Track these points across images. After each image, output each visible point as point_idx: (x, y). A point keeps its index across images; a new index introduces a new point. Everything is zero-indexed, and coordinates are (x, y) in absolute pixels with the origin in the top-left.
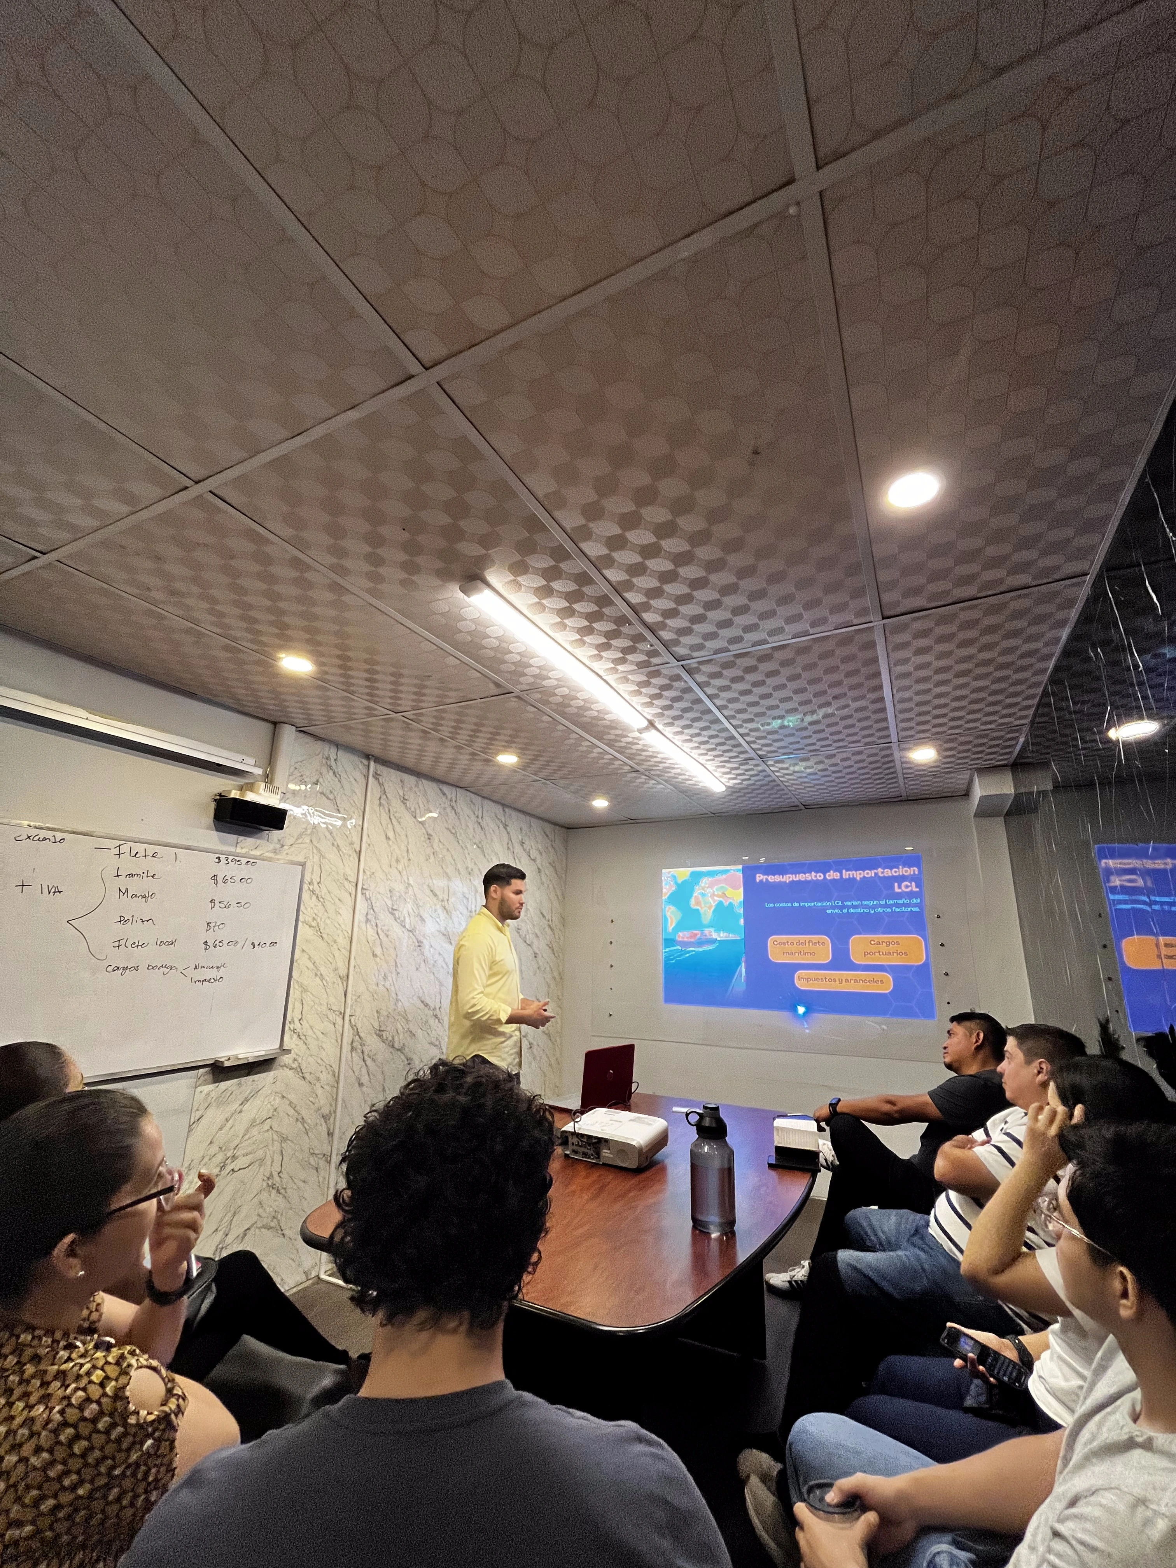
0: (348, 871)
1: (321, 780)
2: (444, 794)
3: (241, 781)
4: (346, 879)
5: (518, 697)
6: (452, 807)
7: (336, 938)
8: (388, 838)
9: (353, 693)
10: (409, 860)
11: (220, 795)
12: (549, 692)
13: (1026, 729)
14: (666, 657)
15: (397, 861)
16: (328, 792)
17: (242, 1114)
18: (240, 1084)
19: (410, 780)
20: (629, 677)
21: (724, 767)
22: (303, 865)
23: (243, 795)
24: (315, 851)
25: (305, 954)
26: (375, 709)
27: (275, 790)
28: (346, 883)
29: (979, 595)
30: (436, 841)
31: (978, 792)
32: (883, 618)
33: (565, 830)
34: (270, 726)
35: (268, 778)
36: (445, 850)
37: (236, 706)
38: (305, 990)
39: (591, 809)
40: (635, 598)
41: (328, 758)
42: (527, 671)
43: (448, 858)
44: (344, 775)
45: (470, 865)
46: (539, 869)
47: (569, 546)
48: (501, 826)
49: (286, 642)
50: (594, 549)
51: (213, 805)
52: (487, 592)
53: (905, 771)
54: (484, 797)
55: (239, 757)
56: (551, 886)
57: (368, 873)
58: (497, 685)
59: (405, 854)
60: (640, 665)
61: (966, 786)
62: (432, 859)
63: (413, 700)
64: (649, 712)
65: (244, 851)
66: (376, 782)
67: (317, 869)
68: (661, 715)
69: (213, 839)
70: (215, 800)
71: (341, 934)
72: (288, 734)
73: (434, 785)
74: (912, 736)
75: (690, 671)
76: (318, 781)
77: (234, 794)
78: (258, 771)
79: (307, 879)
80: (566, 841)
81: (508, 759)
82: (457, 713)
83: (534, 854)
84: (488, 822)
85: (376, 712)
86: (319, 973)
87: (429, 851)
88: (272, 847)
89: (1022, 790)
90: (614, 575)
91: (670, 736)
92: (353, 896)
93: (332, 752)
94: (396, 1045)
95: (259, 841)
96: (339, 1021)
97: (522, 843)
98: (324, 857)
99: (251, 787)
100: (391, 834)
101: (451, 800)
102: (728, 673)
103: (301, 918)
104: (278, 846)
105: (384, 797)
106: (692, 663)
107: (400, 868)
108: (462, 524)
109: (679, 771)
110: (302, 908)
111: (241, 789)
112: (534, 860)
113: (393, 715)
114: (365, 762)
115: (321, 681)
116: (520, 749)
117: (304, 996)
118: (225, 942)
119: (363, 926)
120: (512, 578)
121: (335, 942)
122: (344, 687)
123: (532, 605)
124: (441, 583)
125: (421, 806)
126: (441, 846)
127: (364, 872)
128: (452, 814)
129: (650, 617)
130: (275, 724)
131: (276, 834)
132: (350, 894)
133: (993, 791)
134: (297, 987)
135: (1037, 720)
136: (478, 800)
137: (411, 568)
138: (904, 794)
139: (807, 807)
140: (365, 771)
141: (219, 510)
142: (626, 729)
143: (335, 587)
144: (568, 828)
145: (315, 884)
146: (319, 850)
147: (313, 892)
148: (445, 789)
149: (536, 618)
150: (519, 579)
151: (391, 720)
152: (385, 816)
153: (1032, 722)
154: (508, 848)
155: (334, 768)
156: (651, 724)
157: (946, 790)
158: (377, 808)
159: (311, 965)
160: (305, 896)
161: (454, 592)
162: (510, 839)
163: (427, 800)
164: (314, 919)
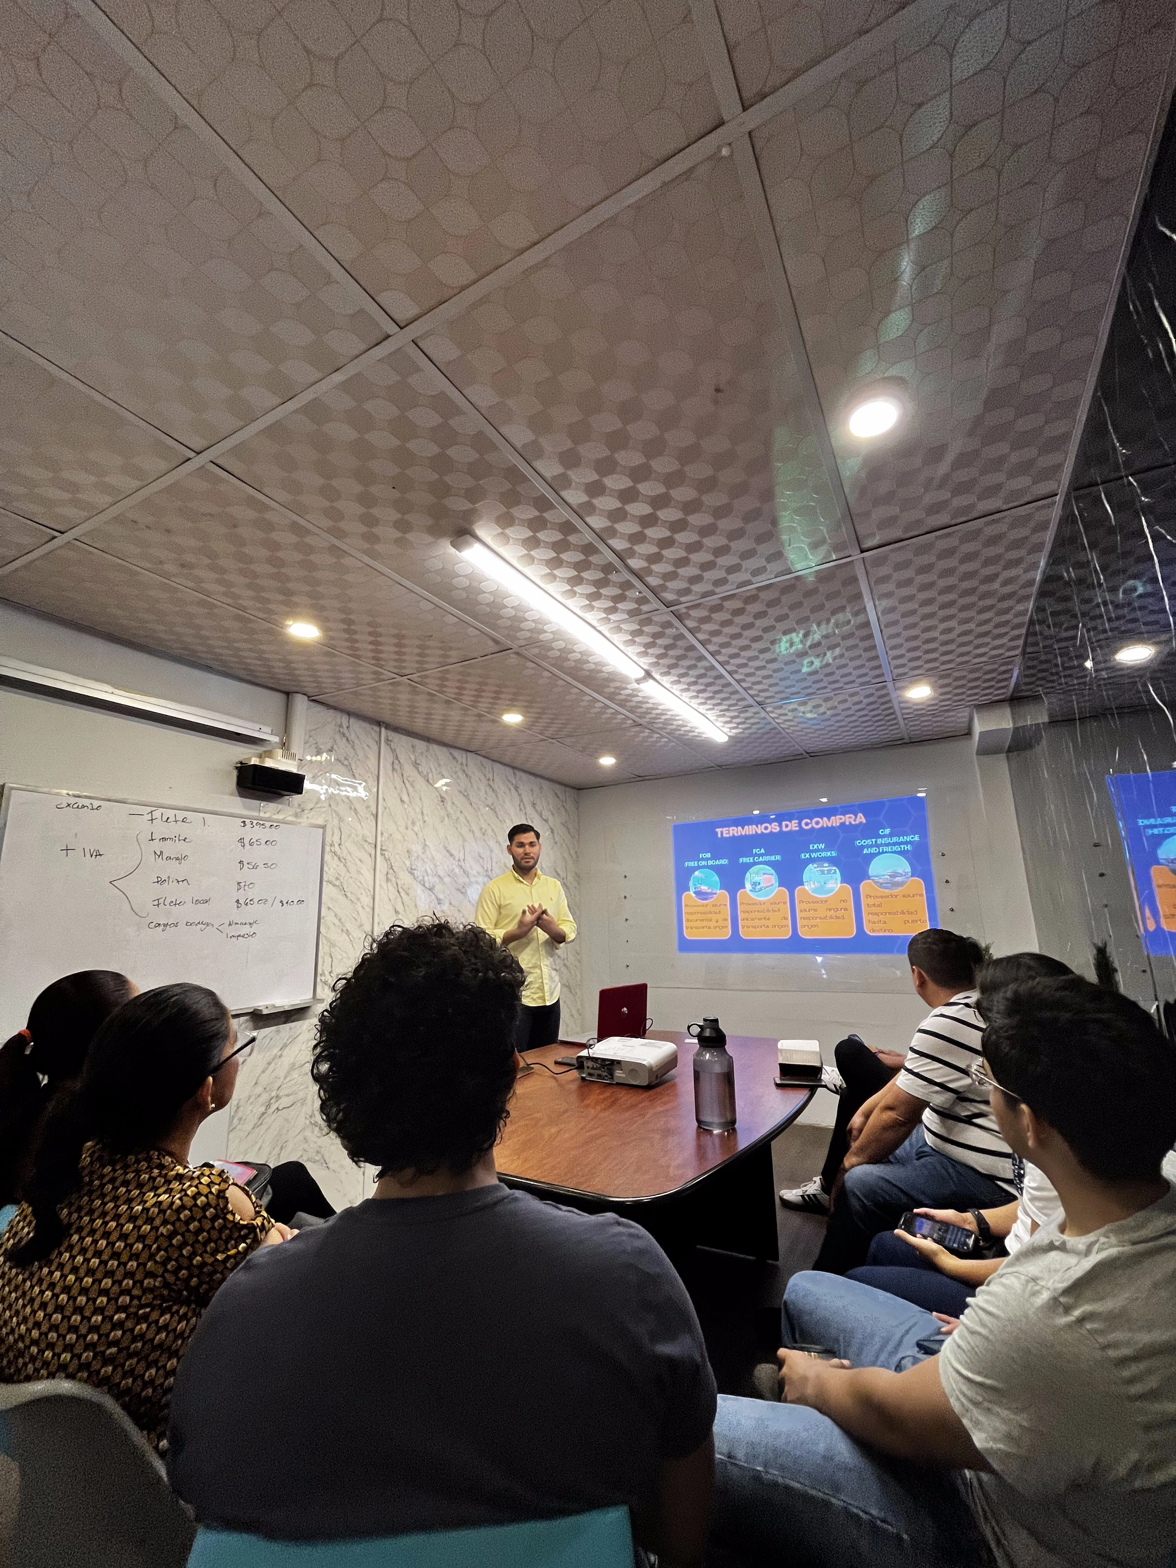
0: (367, 833)
1: (335, 747)
2: (454, 758)
3: (260, 749)
4: (366, 841)
5: (517, 653)
6: (464, 771)
7: (360, 896)
8: (402, 801)
9: (358, 657)
10: (425, 821)
11: (241, 763)
12: (546, 647)
13: (1018, 660)
14: (655, 604)
15: (413, 823)
16: (343, 759)
17: (283, 1059)
18: (278, 1031)
19: (420, 745)
20: (622, 626)
21: (724, 716)
22: (324, 827)
23: (263, 762)
24: (334, 815)
25: (331, 911)
26: (383, 674)
27: (293, 756)
28: (366, 845)
29: (953, 522)
30: (449, 803)
31: (978, 728)
32: (862, 551)
33: (576, 791)
34: (283, 696)
35: (285, 745)
36: (458, 812)
37: (249, 678)
38: (333, 945)
39: (600, 767)
40: (619, 544)
41: (341, 726)
42: (523, 625)
43: (462, 819)
44: (357, 742)
45: (484, 826)
46: (552, 829)
47: (550, 496)
48: (513, 790)
49: (292, 610)
50: (576, 497)
51: (235, 773)
52: (477, 546)
53: (904, 711)
54: (493, 761)
55: (257, 727)
56: (564, 845)
57: (385, 835)
58: (496, 642)
59: (420, 817)
60: (632, 613)
61: (966, 725)
62: (446, 820)
63: (417, 662)
64: (645, 662)
65: (267, 815)
66: (388, 748)
67: (337, 832)
68: (656, 664)
69: (238, 805)
70: (237, 768)
71: (363, 892)
72: (300, 703)
73: (444, 749)
74: (905, 674)
75: (679, 617)
76: (332, 746)
77: (254, 761)
78: (275, 739)
79: (328, 840)
80: (577, 802)
81: (513, 718)
82: (461, 673)
83: (546, 814)
84: (499, 785)
85: (382, 677)
86: (345, 929)
87: (443, 813)
88: (291, 811)
89: (1020, 724)
90: (597, 522)
91: (668, 686)
92: (373, 857)
93: (344, 719)
95: (280, 806)
97: (534, 805)
98: (343, 821)
99: (269, 754)
100: (405, 798)
101: (462, 764)
102: (718, 616)
103: (325, 878)
104: (299, 810)
105: (397, 762)
106: (681, 608)
107: (416, 829)
108: (447, 479)
109: (681, 722)
110: (325, 868)
111: (260, 756)
112: (546, 821)
113: (399, 679)
114: (377, 729)
115: (328, 647)
116: (524, 706)
117: (333, 950)
118: (256, 901)
119: (384, 885)
120: (500, 530)
121: (358, 899)
122: (351, 652)
123: (521, 557)
124: (434, 540)
125: (434, 770)
126: (455, 808)
127: (382, 834)
128: (463, 778)
129: (635, 563)
130: (288, 694)
131: (297, 797)
132: (370, 855)
133: (992, 726)
134: (325, 942)
135: (1029, 650)
136: (488, 763)
137: (403, 526)
138: (906, 737)
139: (812, 755)
140: (377, 738)
141: (222, 480)
142: (625, 680)
143: (333, 550)
144: (579, 789)
145: (336, 845)
146: (337, 814)
147: (335, 853)
148: (456, 753)
149: (527, 570)
150: (507, 531)
151: (398, 684)
152: (398, 780)
153: (1024, 653)
154: (521, 810)
155: (347, 735)
156: (648, 675)
157: (948, 730)
158: (390, 772)
159: (336, 921)
160: (327, 857)
161: (446, 548)
162: (522, 801)
163: (439, 765)
164: (337, 879)
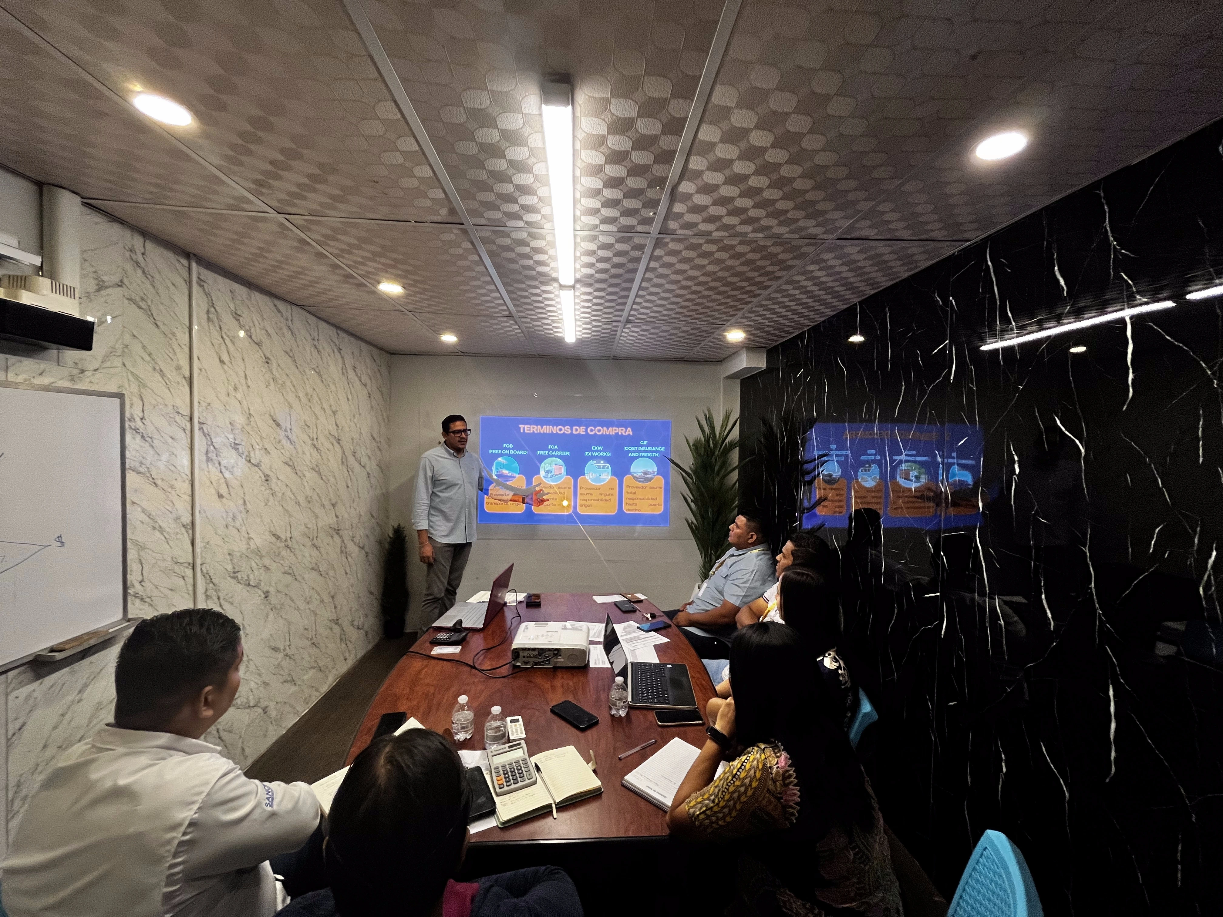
0: (179, 403)
1: (126, 281)
2: (279, 311)
4: (178, 413)
5: (463, 230)
6: (289, 327)
7: (173, 482)
8: (222, 362)
10: (249, 387)
12: (504, 233)
14: (654, 227)
15: (236, 389)
16: (138, 299)
19: (241, 290)
20: (601, 237)
21: (590, 324)
22: (121, 396)
24: (131, 377)
25: (135, 505)
26: (248, 203)
27: (67, 290)
28: (178, 418)
30: (275, 365)
32: (837, 239)
33: (389, 355)
34: (32, 187)
35: (49, 271)
36: (285, 376)
38: (141, 548)
39: (438, 342)
40: (698, 164)
41: (132, 250)
43: (288, 384)
44: (157, 276)
45: (310, 391)
46: (369, 394)
47: (705, 82)
48: (336, 350)
50: (724, 95)
52: (565, 108)
54: (319, 318)
56: (379, 411)
57: (203, 404)
58: (453, 213)
59: (243, 381)
60: (623, 229)
61: (725, 356)
64: (583, 272)
66: (201, 289)
67: (138, 402)
68: (590, 276)
71: (179, 479)
72: (67, 206)
73: (267, 299)
75: (657, 245)
76: (121, 281)
78: (30, 258)
79: (130, 414)
80: (389, 366)
81: (391, 288)
83: (365, 379)
85: (245, 206)
86: (157, 526)
87: (268, 377)
88: (65, 372)
89: (772, 367)
90: (708, 133)
91: (578, 295)
92: (188, 432)
93: (138, 241)
96: (189, 572)
97: (354, 368)
98: (145, 386)
99: (24, 283)
100: (225, 357)
101: (287, 320)
102: (687, 254)
103: (128, 465)
104: (75, 372)
105: (213, 309)
106: (668, 238)
107: (239, 396)
109: (549, 322)
110: (128, 455)
112: (365, 385)
113: (274, 215)
114: (185, 262)
117: (142, 554)
119: (204, 465)
120: (607, 96)
121: (172, 487)
123: (596, 136)
126: (280, 370)
127: (199, 403)
128: (288, 335)
129: (686, 187)
130: (42, 186)
132: (184, 430)
133: (751, 365)
134: (133, 547)
136: (312, 320)
138: (686, 358)
140: (186, 275)
142: (548, 281)
144: (392, 353)
145: (138, 420)
146: (136, 377)
147: (138, 431)
148: (281, 305)
149: (583, 153)
150: (613, 101)
151: (265, 220)
152: (216, 334)
155: (142, 265)
156: (575, 284)
158: (205, 324)
159: (146, 519)
160: (129, 436)
162: (344, 363)
163: (263, 319)
164: (141, 463)
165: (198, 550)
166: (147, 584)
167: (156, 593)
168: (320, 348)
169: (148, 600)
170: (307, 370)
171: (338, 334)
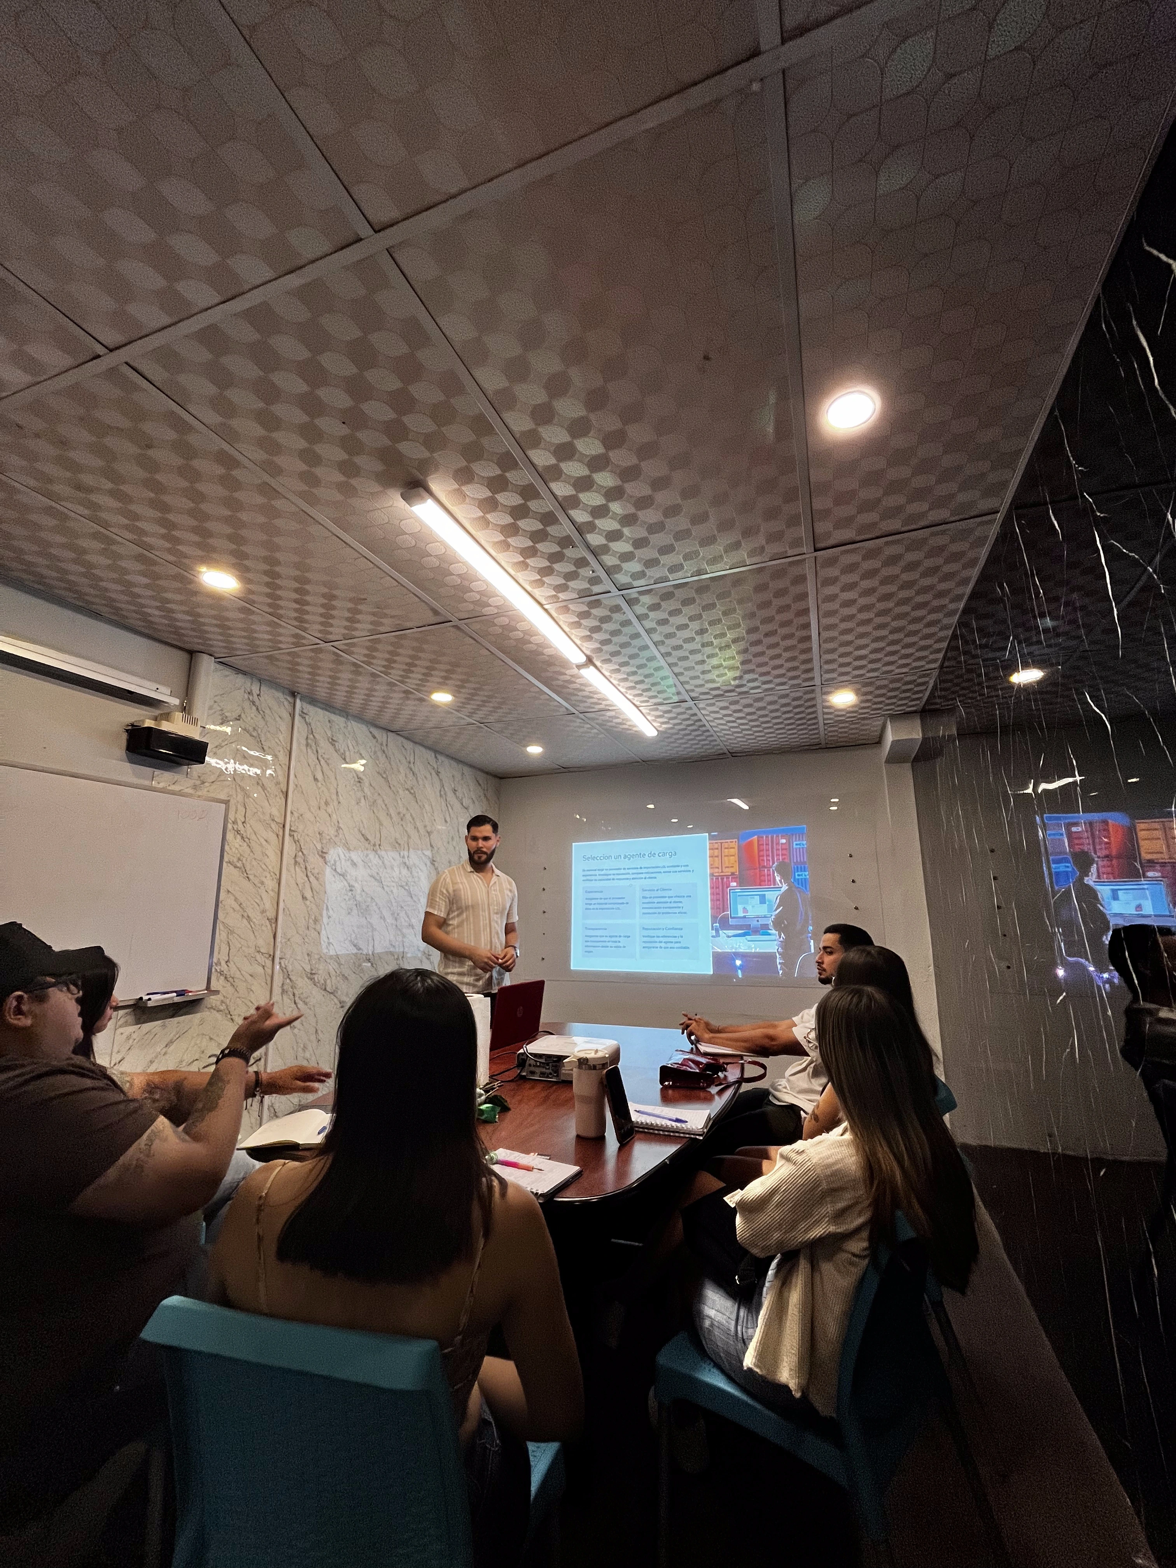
0: (275, 812)
1: (243, 716)
2: (374, 737)
3: (157, 712)
4: (273, 820)
5: (457, 627)
6: (384, 751)
7: (263, 879)
8: (316, 779)
9: (279, 617)
10: (339, 803)
11: (132, 725)
12: (489, 620)
13: (935, 673)
14: (607, 585)
15: (327, 803)
16: (251, 729)
17: (167, 1057)
18: (164, 1026)
19: (339, 720)
20: (570, 606)
21: (657, 709)
22: (227, 802)
23: (159, 725)
24: (239, 790)
25: (230, 895)
26: (304, 638)
27: (195, 722)
28: (273, 825)
29: (903, 529)
30: (367, 784)
31: (890, 737)
32: (816, 550)
33: (497, 780)
34: (185, 656)
35: (186, 709)
36: (376, 795)
37: (147, 631)
38: (231, 932)
39: (527, 755)
40: (580, 516)
41: (250, 693)
42: (467, 596)
43: (380, 802)
44: (268, 711)
45: (402, 810)
47: (516, 452)
48: (434, 774)
49: (209, 556)
50: (542, 458)
51: (125, 736)
52: (430, 502)
53: (826, 716)
54: (415, 743)
55: (154, 686)
57: (296, 814)
58: (436, 612)
59: (334, 797)
60: (583, 594)
61: (878, 734)
62: (363, 800)
63: (345, 628)
64: (589, 646)
65: (161, 785)
66: (303, 720)
67: (241, 809)
68: (599, 650)
69: (127, 771)
70: (127, 731)
71: (268, 876)
72: (207, 665)
73: (364, 727)
74: (833, 679)
75: (631, 602)
76: (239, 716)
77: (149, 723)
78: (175, 701)
79: (231, 816)
80: (498, 793)
81: (442, 697)
82: (392, 644)
83: (466, 802)
84: (420, 768)
85: (304, 641)
86: (245, 915)
87: (360, 794)
88: (190, 782)
89: (930, 735)
90: (562, 489)
91: (607, 674)
92: (281, 838)
93: (255, 686)
94: (328, 989)
95: (177, 777)
96: (269, 963)
97: (455, 791)
98: (248, 797)
99: (167, 717)
100: (319, 776)
101: (382, 744)
102: (666, 605)
103: (226, 859)
104: (198, 782)
105: (312, 736)
106: (632, 593)
107: (330, 811)
108: (406, 419)
109: (613, 713)
110: (227, 848)
111: (156, 719)
112: (466, 808)
113: (323, 645)
114: (290, 699)
115: (246, 602)
116: (456, 686)
117: (231, 937)
119: (292, 868)
120: (457, 486)
121: (262, 883)
122: (271, 610)
123: (476, 519)
124: (381, 489)
125: (351, 747)
126: (372, 790)
127: (292, 813)
128: (383, 759)
129: (595, 539)
130: (192, 653)
131: (197, 768)
132: (277, 836)
133: (904, 736)
134: (222, 928)
135: (946, 664)
136: (409, 745)
137: (349, 469)
138: (823, 742)
139: (733, 754)
140: (290, 709)
141: (138, 388)
142: (564, 663)
143: (265, 489)
144: (501, 778)
145: (240, 823)
147: (238, 832)
148: (376, 732)
149: (479, 535)
150: (463, 488)
151: (320, 651)
152: (312, 756)
153: (942, 667)
154: (441, 796)
155: (257, 704)
156: (590, 661)
157: (861, 737)
158: (304, 748)
159: (237, 907)
160: (230, 836)
161: (395, 501)
162: (443, 786)
163: (357, 744)
164: (239, 859)
165: (278, 944)
166: (231, 964)
167: (238, 975)
168: (416, 770)
169: (230, 979)
170: (401, 791)
171: (436, 757)
